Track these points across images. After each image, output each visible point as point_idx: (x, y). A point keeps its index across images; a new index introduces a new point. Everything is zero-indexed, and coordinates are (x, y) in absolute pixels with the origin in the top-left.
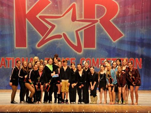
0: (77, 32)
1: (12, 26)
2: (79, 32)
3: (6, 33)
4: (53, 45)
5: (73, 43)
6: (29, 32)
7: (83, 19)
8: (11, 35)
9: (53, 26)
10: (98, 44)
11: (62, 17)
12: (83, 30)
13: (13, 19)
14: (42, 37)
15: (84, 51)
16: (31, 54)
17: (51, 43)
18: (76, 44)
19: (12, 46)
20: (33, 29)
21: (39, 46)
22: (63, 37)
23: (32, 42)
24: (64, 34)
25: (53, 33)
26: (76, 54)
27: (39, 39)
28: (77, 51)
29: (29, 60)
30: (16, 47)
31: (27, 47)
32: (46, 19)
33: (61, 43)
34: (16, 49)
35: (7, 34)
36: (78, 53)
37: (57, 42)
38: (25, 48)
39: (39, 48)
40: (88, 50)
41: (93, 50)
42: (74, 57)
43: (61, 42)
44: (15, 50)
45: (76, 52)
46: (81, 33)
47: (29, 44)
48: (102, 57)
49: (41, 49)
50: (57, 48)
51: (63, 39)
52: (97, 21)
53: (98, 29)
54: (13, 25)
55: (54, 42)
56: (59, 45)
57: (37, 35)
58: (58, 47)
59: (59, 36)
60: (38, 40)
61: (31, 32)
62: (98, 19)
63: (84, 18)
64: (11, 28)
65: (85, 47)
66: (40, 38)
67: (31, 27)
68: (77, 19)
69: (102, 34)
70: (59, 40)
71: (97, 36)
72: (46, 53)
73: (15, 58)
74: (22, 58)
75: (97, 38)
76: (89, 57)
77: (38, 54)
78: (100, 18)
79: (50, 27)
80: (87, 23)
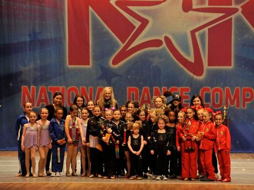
0: (193, 33)
1: (61, 23)
2: (197, 34)
3: (49, 37)
4: (144, 61)
5: (186, 57)
6: (94, 35)
7: (206, 6)
8: (59, 41)
9: (144, 23)
10: (238, 58)
11: (163, 3)
12: (206, 29)
13: (62, 9)
14: (122, 45)
15: (209, 71)
16: (99, 79)
17: (140, 57)
18: (191, 59)
19: (62, 62)
20: (103, 28)
21: (115, 62)
22: (164, 44)
23: (102, 56)
25: (145, 36)
26: (192, 78)
27: (115, 49)
28: (194, 73)
29: (95, 91)
30: (69, 64)
31: (90, 66)
32: (130, 7)
33: (160, 57)
34: (68, 69)
35: (51, 39)
36: (195, 77)
37: (152, 55)
38: (87, 66)
39: (116, 66)
40: (217, 71)
41: (226, 71)
42: (186, 86)
43: (160, 55)
44: (66, 70)
45: (192, 74)
46: (202, 36)
47: (95, 59)
48: (246, 86)
49: (120, 68)
50: (151, 67)
51: (164, 49)
52: (236, 10)
53: (237, 28)
54: (63, 21)
55: (145, 54)
56: (156, 61)
57: (111, 40)
58: (154, 65)
59: (157, 43)
60: (114, 52)
61: (100, 35)
62: (239, 7)
63: (209, 5)
64: (59, 27)
65: (210, 64)
66: (118, 46)
67: (101, 25)
68: (194, 7)
69: (246, 36)
70: (156, 51)
71: (236, 40)
72: (129, 77)
73: (67, 87)
74: (81, 87)
75: (236, 45)
76: (219, 85)
77: (114, 80)
78: (242, 4)
79: (137, 24)
80: (215, 14)
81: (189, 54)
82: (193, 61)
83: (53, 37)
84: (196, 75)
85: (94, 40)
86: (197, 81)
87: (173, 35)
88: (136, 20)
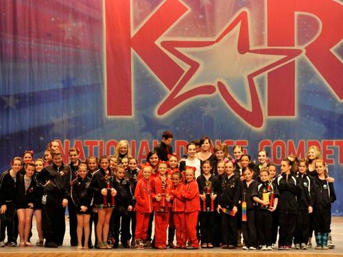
0: (250, 77)
1: (98, 67)
2: (255, 79)
3: (85, 84)
4: (195, 110)
5: (243, 105)
6: (137, 81)
7: (266, 47)
8: (96, 88)
9: (195, 66)
10: (302, 107)
12: (265, 74)
13: (100, 51)
14: (169, 92)
15: (269, 122)
16: (142, 131)
17: (190, 106)
18: (248, 107)
19: (100, 112)
20: (147, 73)
21: (160, 112)
22: (217, 91)
23: (146, 104)
24: (220, 84)
26: (250, 130)
27: (161, 97)
28: (252, 124)
29: (138, 146)
30: (108, 115)
31: (132, 117)
32: (178, 49)
33: (213, 106)
34: (107, 120)
35: (88, 86)
36: (254, 128)
37: (204, 103)
38: (129, 117)
39: (162, 117)
40: (278, 121)
41: (289, 122)
42: (243, 138)
43: (213, 103)
44: (105, 121)
45: (249, 125)
46: (261, 81)
47: (138, 108)
48: (311, 138)
49: (166, 119)
50: (203, 117)
51: (218, 96)
52: (299, 52)
53: (301, 72)
54: (101, 64)
55: (196, 103)
56: (208, 111)
57: (157, 87)
58: (206, 114)
59: (210, 89)
60: (160, 100)
61: (144, 81)
62: (302, 48)
63: (268, 46)
64: (97, 72)
66: (164, 93)
67: (144, 69)
68: (252, 48)
69: (311, 82)
70: (208, 99)
71: (300, 86)
72: (177, 128)
73: (106, 141)
75: (300, 92)
76: (281, 138)
77: (160, 132)
78: (306, 45)
79: (186, 68)
80: (275, 56)
81: (245, 100)
82: (251, 110)
83: (89, 84)
84: (255, 126)
85: (137, 86)
86: (255, 133)
87: (227, 79)
88: (185, 64)
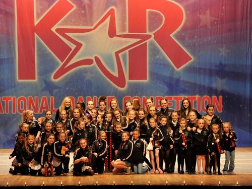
0: (117, 53)
1: (12, 46)
2: (120, 55)
3: (3, 57)
4: (79, 76)
6: (39, 55)
7: (127, 33)
8: (11, 61)
9: (79, 46)
10: (152, 74)
11: (93, 31)
12: (127, 51)
13: (13, 35)
14: (61, 64)
15: (130, 84)
16: (43, 90)
17: (76, 73)
18: (116, 74)
19: (13, 77)
20: (46, 50)
21: (55, 77)
22: (95, 63)
23: (45, 72)
24: (96, 58)
25: (79, 57)
26: (117, 89)
27: (56, 67)
28: (118, 85)
29: (40, 100)
30: (19, 79)
31: (36, 80)
32: (67, 34)
33: (92, 73)
34: (18, 83)
35: (4, 59)
36: (119, 88)
37: (85, 71)
38: (33, 81)
39: (57, 80)
40: (136, 84)
41: (142, 84)
42: (112, 95)
43: (92, 71)
44: (17, 84)
45: (116, 86)
46: (124, 56)
47: (40, 74)
48: (158, 95)
49: (59, 82)
50: (85, 80)
51: (95, 66)
52: (149, 37)
53: (151, 50)
54: (14, 44)
55: (80, 70)
56: (88, 76)
57: (53, 60)
58: (87, 79)
59: (89, 62)
60: (55, 69)
61: (43, 55)
62: (152, 34)
63: (129, 32)
64: (11, 49)
66: (58, 64)
67: (44, 47)
68: (118, 33)
69: (158, 57)
70: (88, 68)
71: (150, 60)
72: (67, 88)
73: (17, 97)
74: (29, 97)
75: (150, 63)
76: (138, 95)
77: (55, 91)
78: (154, 32)
79: (73, 47)
80: (134, 39)
81: (114, 70)
82: (117, 76)
83: (5, 57)
84: (120, 87)
85: (39, 59)
86: (120, 92)
87: (102, 55)
88: (72, 44)
